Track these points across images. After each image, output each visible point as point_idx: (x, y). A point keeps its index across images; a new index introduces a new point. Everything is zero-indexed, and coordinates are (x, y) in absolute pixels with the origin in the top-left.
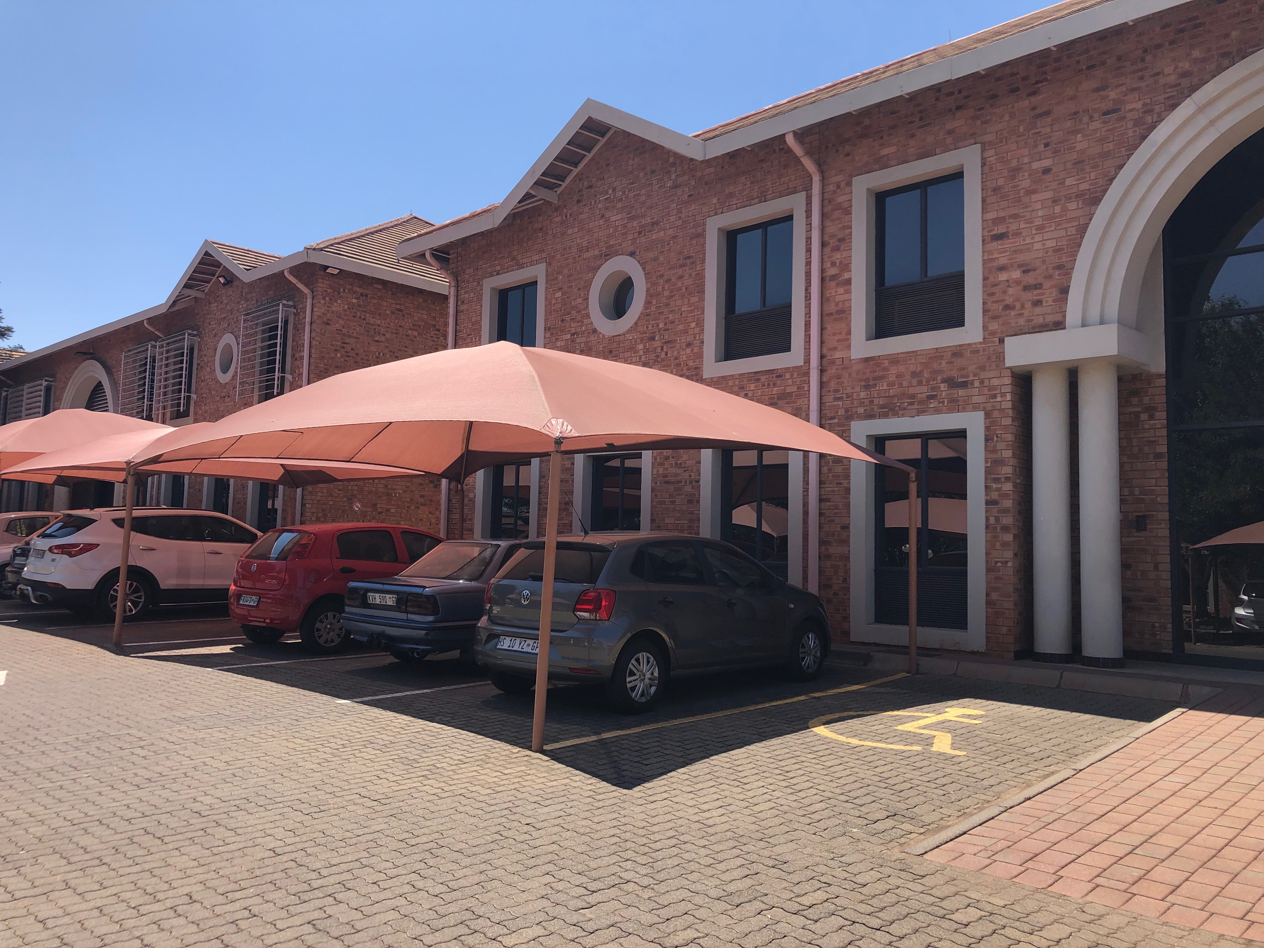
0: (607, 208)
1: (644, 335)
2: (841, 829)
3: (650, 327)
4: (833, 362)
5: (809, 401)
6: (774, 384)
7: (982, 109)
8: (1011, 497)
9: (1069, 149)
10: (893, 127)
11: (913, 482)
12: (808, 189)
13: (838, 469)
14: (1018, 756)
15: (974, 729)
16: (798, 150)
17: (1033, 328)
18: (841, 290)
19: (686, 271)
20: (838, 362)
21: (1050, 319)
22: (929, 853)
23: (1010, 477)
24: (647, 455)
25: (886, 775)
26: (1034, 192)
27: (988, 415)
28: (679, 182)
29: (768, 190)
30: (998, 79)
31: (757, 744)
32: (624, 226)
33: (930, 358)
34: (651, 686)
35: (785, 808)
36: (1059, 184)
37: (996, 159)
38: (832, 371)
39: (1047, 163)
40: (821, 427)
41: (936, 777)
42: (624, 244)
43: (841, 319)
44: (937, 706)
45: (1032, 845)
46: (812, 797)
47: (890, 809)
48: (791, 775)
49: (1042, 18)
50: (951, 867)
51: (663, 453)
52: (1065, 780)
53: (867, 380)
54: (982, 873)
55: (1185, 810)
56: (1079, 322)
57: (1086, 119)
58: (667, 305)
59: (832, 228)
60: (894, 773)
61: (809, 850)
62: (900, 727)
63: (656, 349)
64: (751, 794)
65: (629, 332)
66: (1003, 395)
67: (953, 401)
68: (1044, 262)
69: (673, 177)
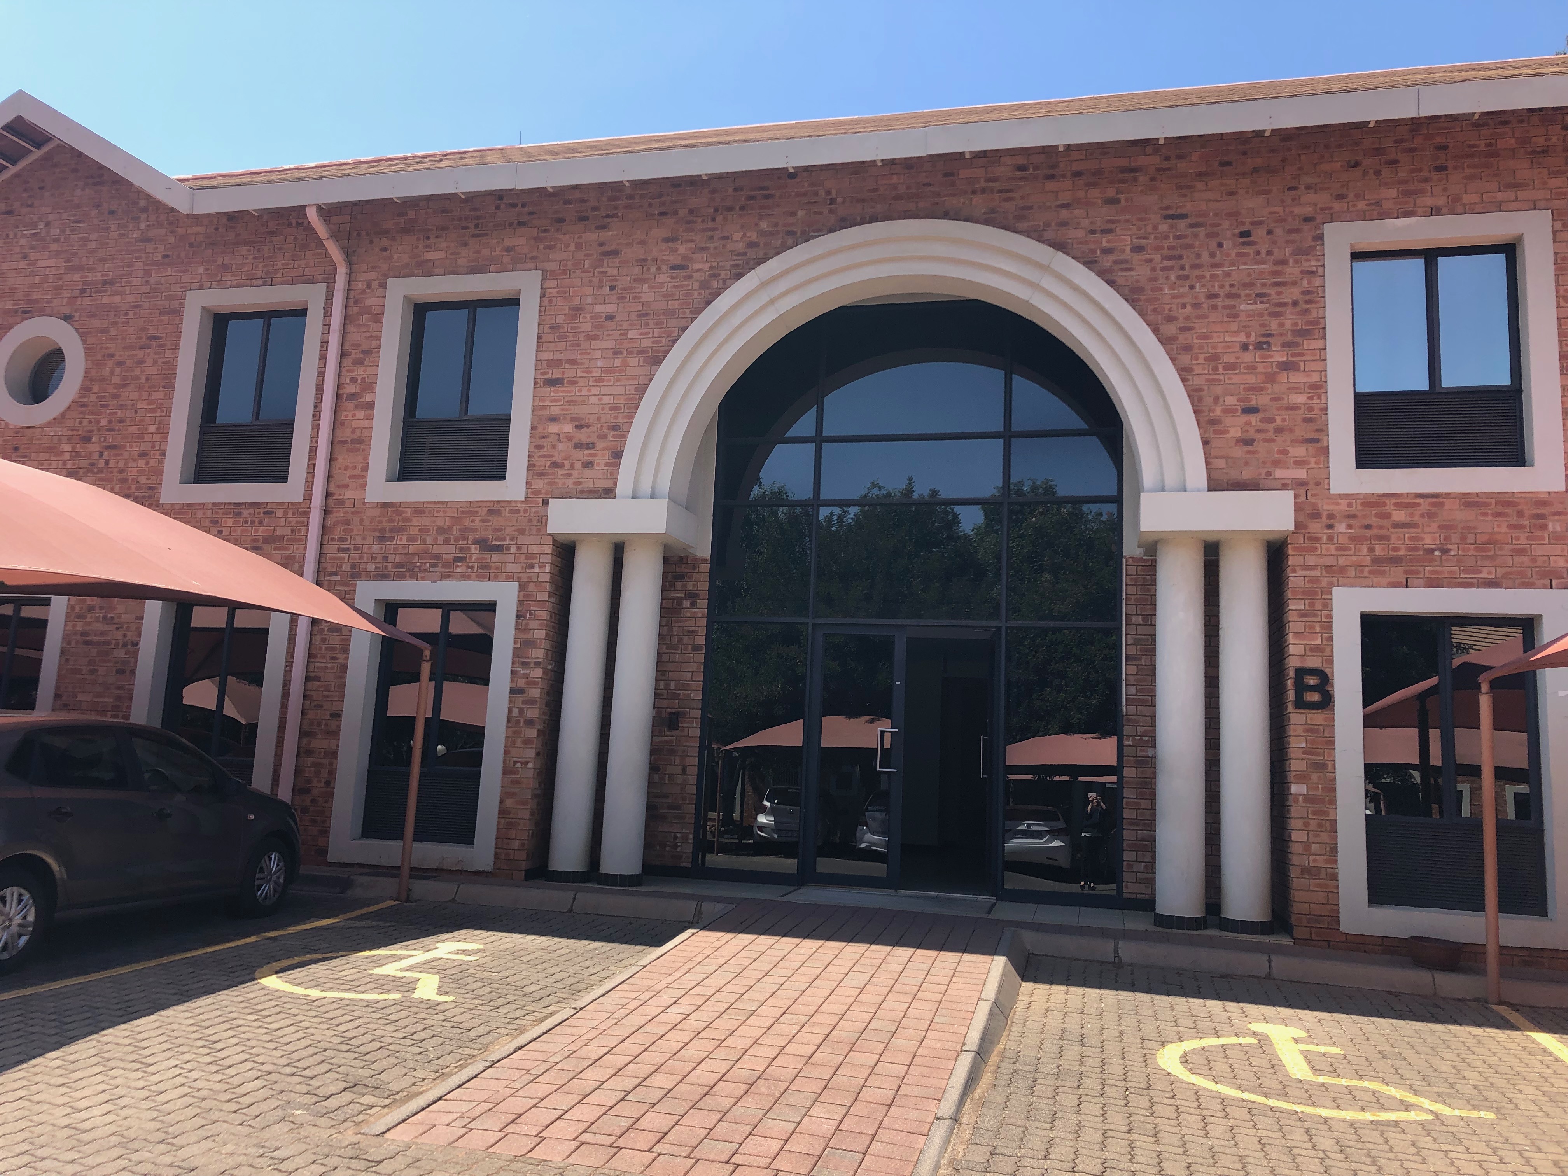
0: (33, 248)
1: (75, 433)
2: (280, 1113)
3: (85, 423)
4: (341, 503)
5: (305, 549)
6: (261, 522)
7: (546, 231)
8: (539, 686)
9: (635, 298)
10: (443, 229)
11: (427, 661)
12: (330, 280)
13: (335, 640)
14: (515, 998)
15: (467, 967)
16: (321, 229)
17: (582, 492)
18: (360, 414)
19: (149, 354)
20: (348, 504)
21: (601, 484)
22: (392, 1131)
23: (540, 662)
24: (59, 603)
25: (349, 1035)
26: (595, 338)
27: (522, 588)
28: (151, 234)
29: (277, 271)
30: (566, 202)
31: (176, 1007)
32: (59, 277)
33: (462, 512)
34: (20, 935)
35: (203, 1093)
36: (622, 335)
37: (558, 292)
38: (338, 514)
39: (610, 308)
40: (317, 584)
41: (413, 1031)
42: (56, 302)
43: (358, 450)
44: (427, 941)
45: (516, 1105)
46: (246, 1074)
47: (350, 1078)
48: (219, 1046)
49: (619, 146)
50: (417, 1144)
51: (85, 601)
52: (563, 1022)
53: (383, 530)
54: (454, 1147)
55: (683, 1044)
56: (630, 493)
57: (654, 269)
58: (116, 396)
59: (355, 335)
60: (362, 1030)
61: (230, 1148)
62: (377, 971)
63: (91, 453)
64: (156, 1078)
65: (49, 424)
66: (542, 565)
67: (484, 567)
68: (599, 419)
69: (143, 226)
